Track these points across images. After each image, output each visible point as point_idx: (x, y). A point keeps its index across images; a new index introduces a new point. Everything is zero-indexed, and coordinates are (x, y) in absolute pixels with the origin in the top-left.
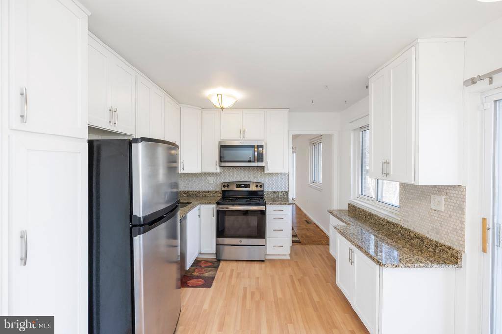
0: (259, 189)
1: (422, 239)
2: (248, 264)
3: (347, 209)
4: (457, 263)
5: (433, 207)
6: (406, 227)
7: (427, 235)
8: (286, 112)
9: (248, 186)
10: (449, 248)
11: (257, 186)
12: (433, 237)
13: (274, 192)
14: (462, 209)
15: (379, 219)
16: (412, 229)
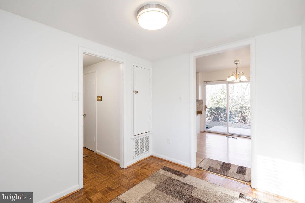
4: (202, 114)
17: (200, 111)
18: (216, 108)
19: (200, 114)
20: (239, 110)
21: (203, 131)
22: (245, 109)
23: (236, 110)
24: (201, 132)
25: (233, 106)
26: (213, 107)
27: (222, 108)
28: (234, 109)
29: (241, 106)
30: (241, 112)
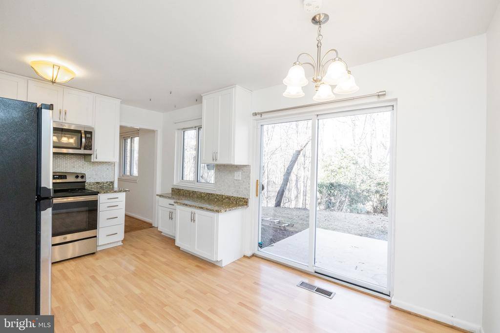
0: (79, 180)
1: (229, 198)
2: (78, 261)
3: (171, 192)
4: (246, 205)
5: (235, 178)
6: (219, 194)
7: (232, 195)
8: (118, 102)
9: (65, 177)
10: (243, 198)
11: (77, 177)
12: (235, 195)
13: (97, 183)
14: (249, 177)
15: (201, 193)
16: (223, 194)
17: (242, 197)
18: (332, 184)
19: (243, 205)
20: (374, 189)
21: (249, 254)
22: (384, 187)
23: (369, 188)
24: (244, 256)
25: (363, 182)
26: (325, 182)
27: (342, 184)
28: (364, 187)
29: (378, 181)
30: (377, 192)
